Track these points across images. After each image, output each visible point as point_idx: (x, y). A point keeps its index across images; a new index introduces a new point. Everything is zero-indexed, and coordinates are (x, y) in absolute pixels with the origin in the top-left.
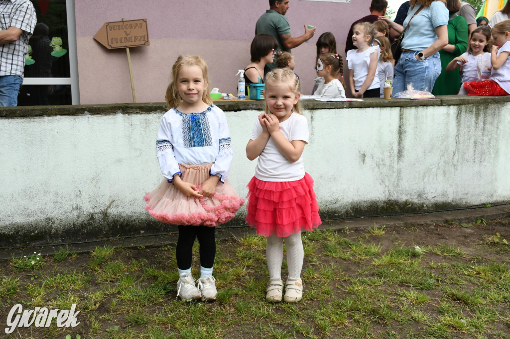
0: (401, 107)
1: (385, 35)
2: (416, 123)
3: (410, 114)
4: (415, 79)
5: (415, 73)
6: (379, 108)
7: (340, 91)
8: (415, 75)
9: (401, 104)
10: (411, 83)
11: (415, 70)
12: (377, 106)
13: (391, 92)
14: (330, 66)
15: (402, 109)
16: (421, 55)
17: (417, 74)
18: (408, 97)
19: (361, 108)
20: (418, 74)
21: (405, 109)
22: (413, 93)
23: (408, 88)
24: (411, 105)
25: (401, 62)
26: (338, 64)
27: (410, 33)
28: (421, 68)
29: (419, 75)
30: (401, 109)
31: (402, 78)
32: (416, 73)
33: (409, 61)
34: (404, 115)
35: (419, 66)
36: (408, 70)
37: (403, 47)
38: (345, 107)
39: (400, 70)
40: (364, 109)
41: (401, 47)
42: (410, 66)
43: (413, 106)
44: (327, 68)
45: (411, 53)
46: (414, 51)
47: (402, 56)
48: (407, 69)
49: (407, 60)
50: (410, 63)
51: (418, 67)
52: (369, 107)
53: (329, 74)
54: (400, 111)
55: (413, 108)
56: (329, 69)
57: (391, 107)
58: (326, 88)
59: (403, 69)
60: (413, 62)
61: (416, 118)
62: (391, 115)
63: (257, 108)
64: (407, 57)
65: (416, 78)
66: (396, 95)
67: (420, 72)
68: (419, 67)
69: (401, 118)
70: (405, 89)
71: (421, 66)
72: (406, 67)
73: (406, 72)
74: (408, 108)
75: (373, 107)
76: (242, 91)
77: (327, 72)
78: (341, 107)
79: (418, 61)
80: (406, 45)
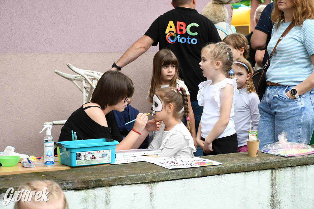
0: (272, 169)
1: (243, 52)
2: (294, 189)
3: (284, 178)
4: (289, 124)
5: (288, 117)
6: (243, 173)
7: (187, 140)
8: (287, 119)
9: (272, 165)
10: (283, 132)
11: (288, 112)
12: (240, 171)
13: (257, 147)
14: (172, 105)
15: (274, 171)
16: (294, 92)
17: (290, 118)
18: (281, 152)
19: (219, 175)
20: (292, 117)
21: (277, 171)
22: (287, 146)
23: (279, 139)
24: (285, 165)
25: (267, 99)
26: (181, 101)
27: (278, 62)
28: (295, 110)
29: (293, 119)
30: (272, 172)
31: (270, 120)
32: (290, 116)
33: (278, 99)
34: (277, 180)
35: (292, 106)
36: (279, 111)
37: (268, 80)
38: (196, 175)
39: (267, 110)
40: (223, 176)
41: (266, 79)
42: (280, 107)
43: (288, 167)
44: (167, 107)
45: (280, 88)
46: (285, 86)
47: (268, 91)
48: (276, 110)
49: (275, 97)
50: (280, 103)
51: (291, 108)
52: (230, 173)
53: (171, 115)
54: (272, 175)
55: (289, 169)
56: (170, 108)
57: (259, 170)
58: (167, 138)
59: (271, 109)
60: (284, 101)
61: (294, 183)
62: (259, 181)
63: (74, 187)
64: (275, 93)
65: (290, 122)
66: (265, 148)
67: (294, 114)
68: (293, 108)
69: (273, 185)
70: (275, 140)
71: (295, 106)
72: (275, 107)
73: (275, 113)
74: (282, 169)
75: (235, 173)
76: (49, 154)
77: (168, 113)
78: (191, 176)
79: (290, 100)
80: (273, 77)
